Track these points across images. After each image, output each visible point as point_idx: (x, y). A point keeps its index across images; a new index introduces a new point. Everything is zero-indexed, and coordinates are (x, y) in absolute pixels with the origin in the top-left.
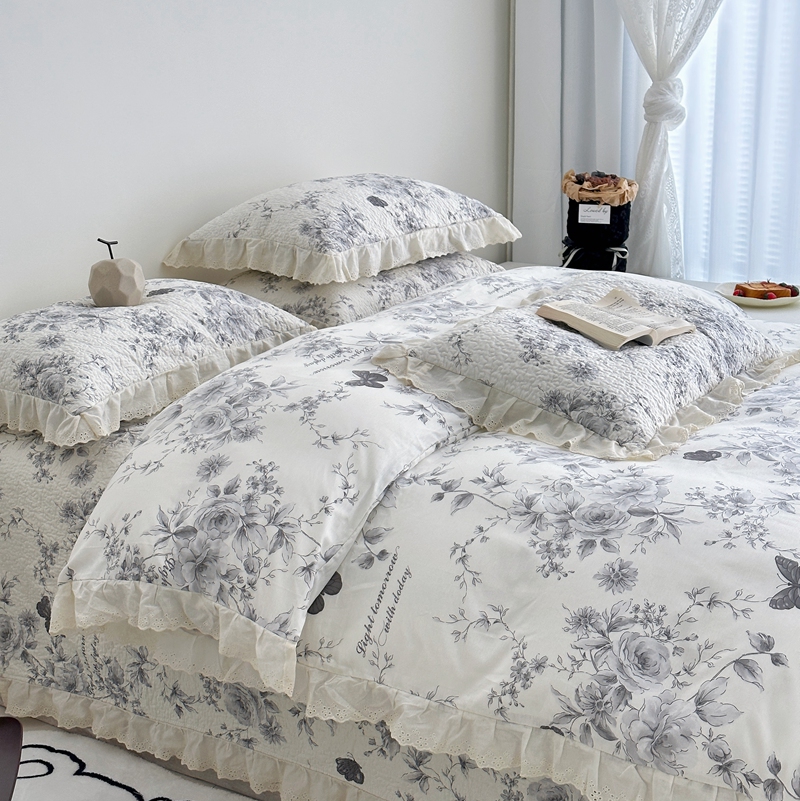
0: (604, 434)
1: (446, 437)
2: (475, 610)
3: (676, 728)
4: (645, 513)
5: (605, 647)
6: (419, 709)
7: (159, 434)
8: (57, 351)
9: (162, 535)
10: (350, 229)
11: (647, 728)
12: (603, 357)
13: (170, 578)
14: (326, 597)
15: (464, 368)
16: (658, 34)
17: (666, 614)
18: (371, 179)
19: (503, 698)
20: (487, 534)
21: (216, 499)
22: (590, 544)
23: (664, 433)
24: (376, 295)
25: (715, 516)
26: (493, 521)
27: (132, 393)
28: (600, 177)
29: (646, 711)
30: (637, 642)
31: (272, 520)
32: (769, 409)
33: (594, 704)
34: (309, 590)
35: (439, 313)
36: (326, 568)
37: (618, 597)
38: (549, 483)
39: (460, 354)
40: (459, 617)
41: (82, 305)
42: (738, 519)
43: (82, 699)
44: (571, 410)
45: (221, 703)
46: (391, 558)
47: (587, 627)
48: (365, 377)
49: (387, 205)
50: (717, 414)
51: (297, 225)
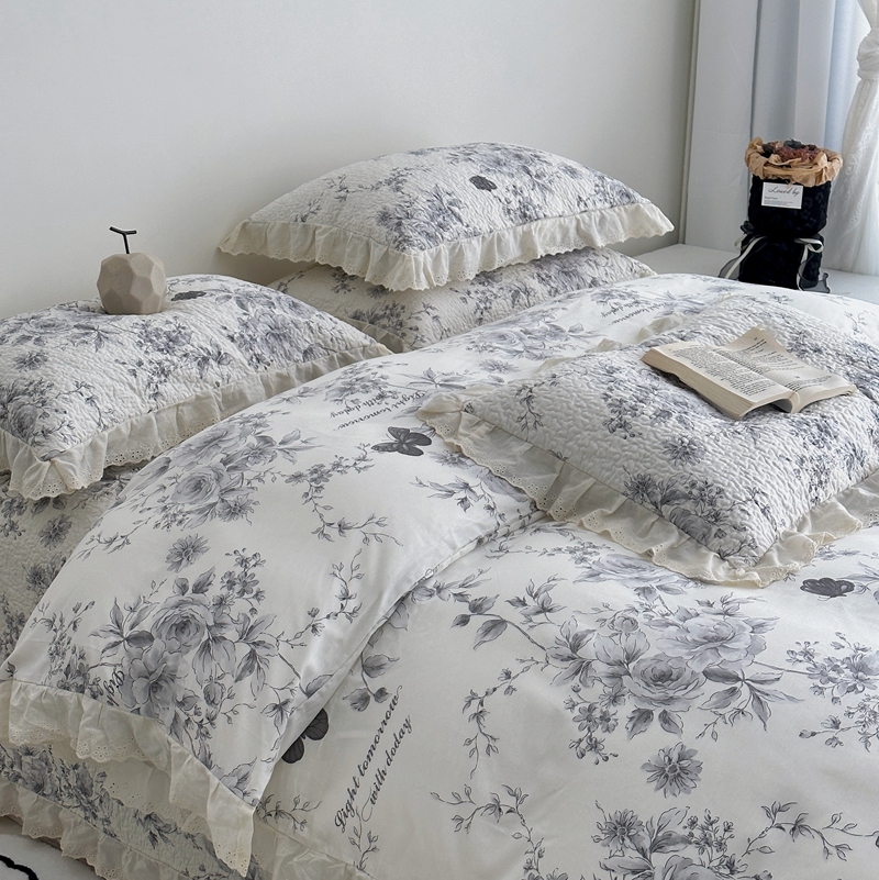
0: (702, 540)
1: (493, 529)
2: (485, 789)
4: (726, 677)
5: (643, 873)
7: (136, 497)
8: (35, 374)
9: (113, 639)
10: (440, 219)
12: (716, 431)
13: (117, 697)
14: (307, 742)
15: (532, 433)
17: (731, 837)
18: (483, 152)
20: (514, 683)
21: (181, 598)
22: (645, 716)
23: (786, 544)
24: (472, 303)
25: (821, 691)
26: (525, 665)
27: (125, 431)
28: (794, 148)
30: (687, 873)
34: (278, 736)
35: (529, 342)
36: (307, 705)
37: (671, 801)
38: (608, 615)
39: (529, 414)
40: (464, 798)
41: (88, 309)
42: (852, 700)
43: (50, 803)
44: (663, 503)
46: (389, 701)
47: (623, 840)
48: (402, 438)
49: (495, 188)
50: (867, 514)
51: (374, 212)
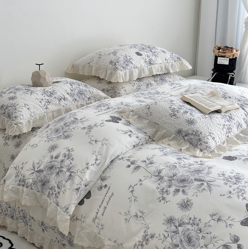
0: (195, 146)
1: (138, 143)
2: (133, 212)
4: (200, 180)
5: (176, 232)
6: (111, 246)
8: (13, 102)
9: (33, 171)
10: (127, 63)
13: (33, 187)
14: (85, 199)
15: (149, 117)
17: (201, 222)
18: (139, 46)
19: (139, 247)
20: (142, 182)
22: (178, 191)
23: (219, 148)
24: (135, 87)
25: (227, 184)
26: (145, 178)
27: (38, 118)
28: (227, 48)
30: (188, 232)
34: (77, 197)
35: (150, 95)
36: (85, 189)
37: (184, 213)
39: (149, 112)
40: (128, 213)
41: (29, 86)
42: (235, 186)
43: (15, 222)
44: (185, 136)
45: (56, 230)
46: (108, 188)
47: (171, 224)
48: (113, 118)
49: (142, 55)
50: (242, 141)
51: (108, 61)
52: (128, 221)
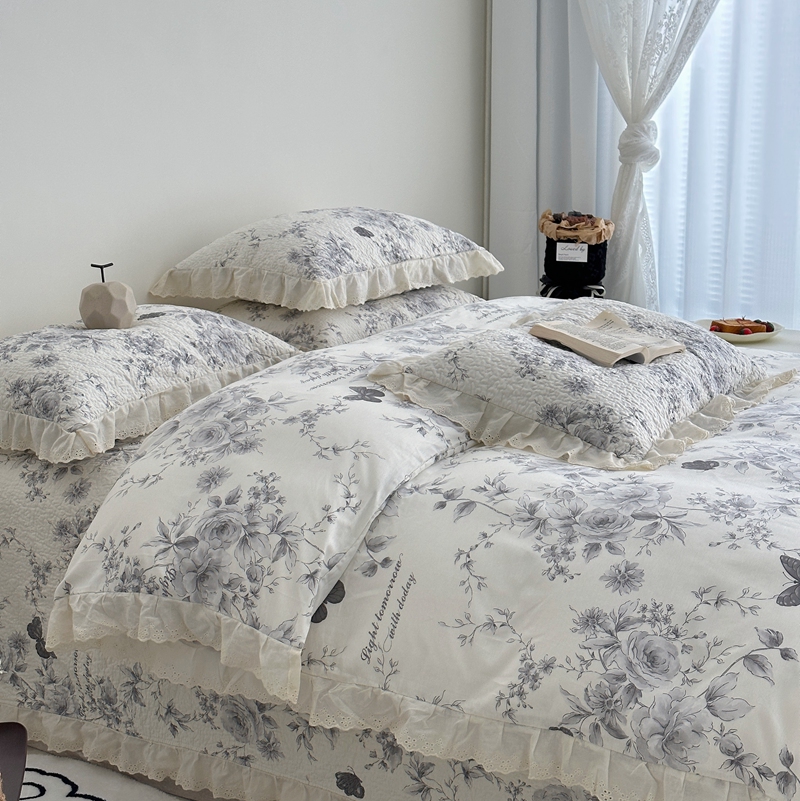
0: (601, 446)
1: (445, 449)
2: (481, 613)
3: (687, 724)
4: (649, 517)
5: (613, 646)
6: (425, 714)
7: (157, 449)
8: (52, 370)
9: (163, 546)
10: (337, 257)
11: (658, 725)
12: (598, 372)
13: (171, 589)
14: (329, 606)
15: (460, 384)
16: (632, 77)
17: (673, 613)
18: (357, 211)
19: (511, 700)
20: (490, 540)
21: (217, 509)
22: (595, 547)
23: (660, 446)
24: (363, 324)
25: (718, 519)
26: (496, 528)
27: (126, 412)
28: (576, 217)
29: (656, 708)
30: (645, 641)
31: (275, 529)
32: (761, 425)
33: (603, 702)
34: (313, 597)
35: (430, 336)
36: (329, 576)
37: (625, 597)
38: (552, 490)
39: (457, 370)
40: (465, 621)
41: (74, 328)
42: (741, 522)
43: (73, 721)
44: (568, 423)
45: (217, 721)
46: (394, 565)
47: (595, 627)
48: (362, 392)
49: (373, 235)
50: (710, 429)
51: (285, 253)
52: (468, 639)
